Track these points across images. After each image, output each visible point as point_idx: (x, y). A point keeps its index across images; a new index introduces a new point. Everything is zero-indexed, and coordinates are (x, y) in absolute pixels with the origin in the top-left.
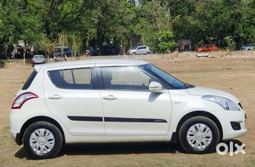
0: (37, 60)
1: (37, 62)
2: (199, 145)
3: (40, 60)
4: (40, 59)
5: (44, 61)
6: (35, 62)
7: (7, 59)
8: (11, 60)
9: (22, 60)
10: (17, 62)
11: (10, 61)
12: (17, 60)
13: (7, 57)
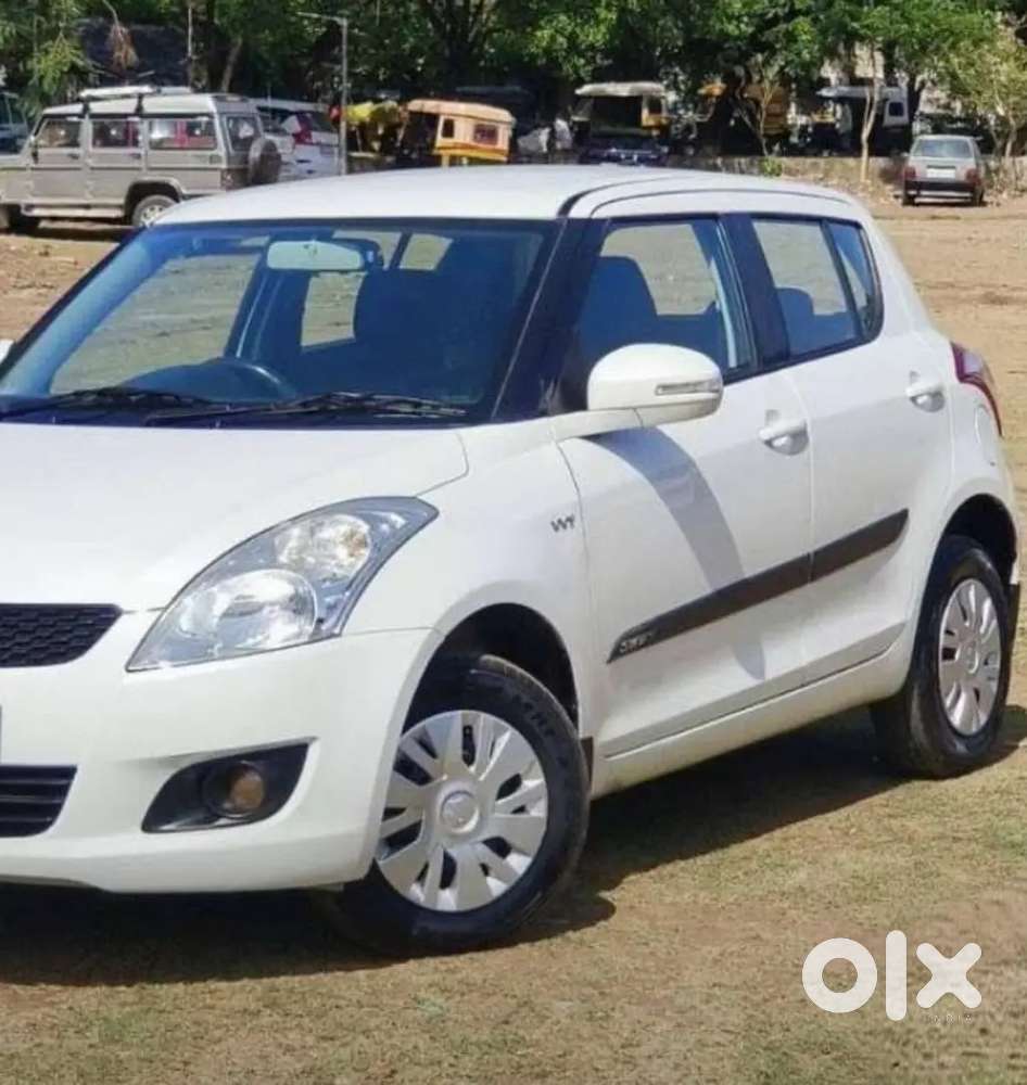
0: (929, 167)
1: (933, 174)
3: (953, 168)
4: (949, 160)
5: (977, 171)
6: (919, 177)
7: (765, 152)
8: (786, 161)
9: (851, 162)
10: (821, 176)
11: (779, 166)
12: (821, 162)
13: (764, 141)
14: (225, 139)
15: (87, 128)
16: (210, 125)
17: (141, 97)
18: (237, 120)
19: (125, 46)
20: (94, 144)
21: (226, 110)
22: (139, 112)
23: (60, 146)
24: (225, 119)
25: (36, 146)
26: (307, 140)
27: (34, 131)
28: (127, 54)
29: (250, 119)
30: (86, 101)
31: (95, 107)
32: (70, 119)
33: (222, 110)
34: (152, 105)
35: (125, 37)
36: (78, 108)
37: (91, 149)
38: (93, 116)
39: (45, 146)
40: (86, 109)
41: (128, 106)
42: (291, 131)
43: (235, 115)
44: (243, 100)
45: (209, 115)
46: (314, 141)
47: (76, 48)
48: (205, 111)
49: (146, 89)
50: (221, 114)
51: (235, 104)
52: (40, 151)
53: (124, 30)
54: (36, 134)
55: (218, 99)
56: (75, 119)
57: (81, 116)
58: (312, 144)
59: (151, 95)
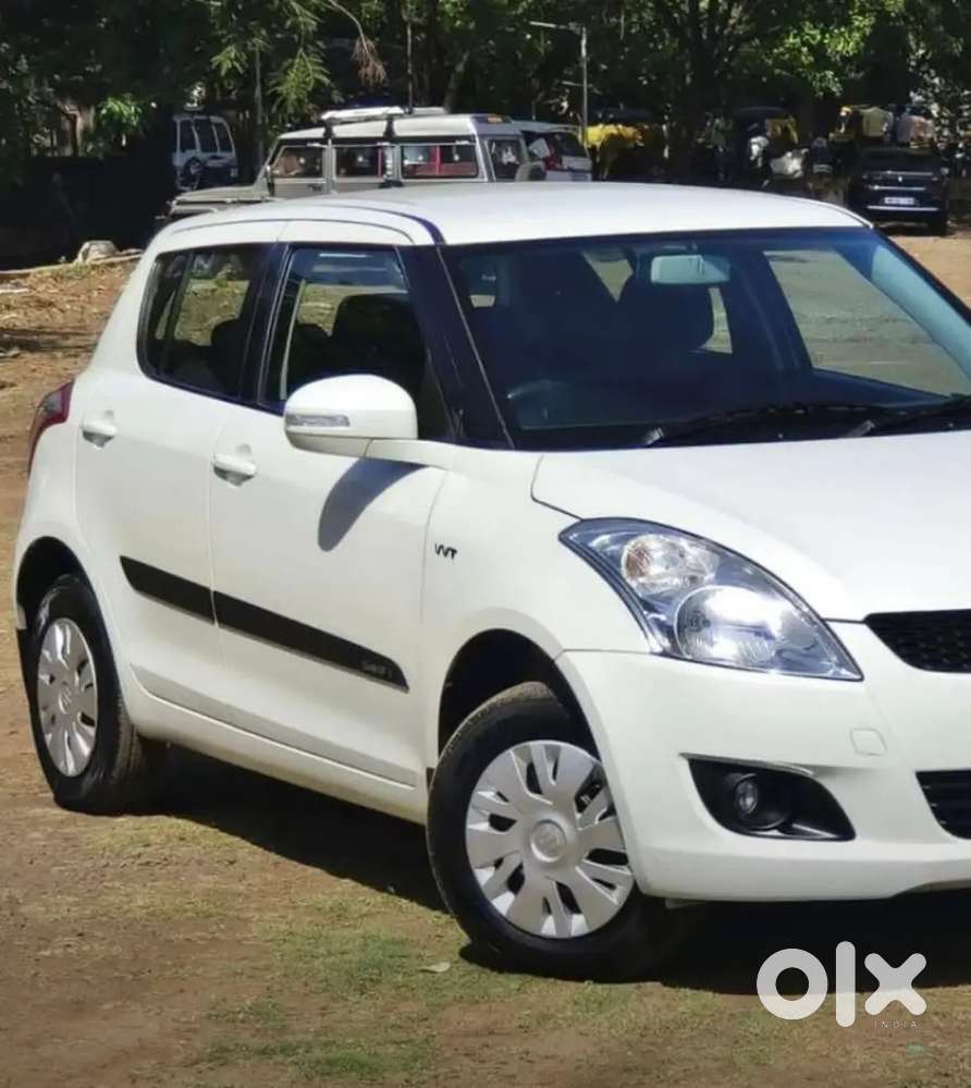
2: (548, 909)
14: (487, 166)
15: (330, 154)
16: (471, 149)
17: (390, 119)
18: (500, 143)
19: (371, 63)
20: (338, 173)
21: (487, 132)
22: (389, 135)
23: (297, 176)
24: (486, 143)
25: (273, 176)
26: (558, 166)
27: (269, 159)
28: (375, 70)
29: (514, 144)
30: (328, 125)
31: (340, 131)
32: (309, 145)
33: (483, 132)
34: (404, 127)
35: (372, 52)
36: (319, 132)
37: (335, 178)
38: (337, 141)
39: (281, 176)
40: (328, 133)
41: (377, 129)
42: (541, 156)
43: (498, 138)
44: (505, 121)
45: (469, 138)
46: (565, 167)
47: (320, 65)
48: (465, 133)
49: (396, 110)
50: (482, 136)
51: (498, 125)
52: (277, 181)
53: (371, 44)
54: (271, 163)
55: (480, 121)
56: (317, 145)
57: (323, 141)
58: (562, 170)
59: (401, 116)
